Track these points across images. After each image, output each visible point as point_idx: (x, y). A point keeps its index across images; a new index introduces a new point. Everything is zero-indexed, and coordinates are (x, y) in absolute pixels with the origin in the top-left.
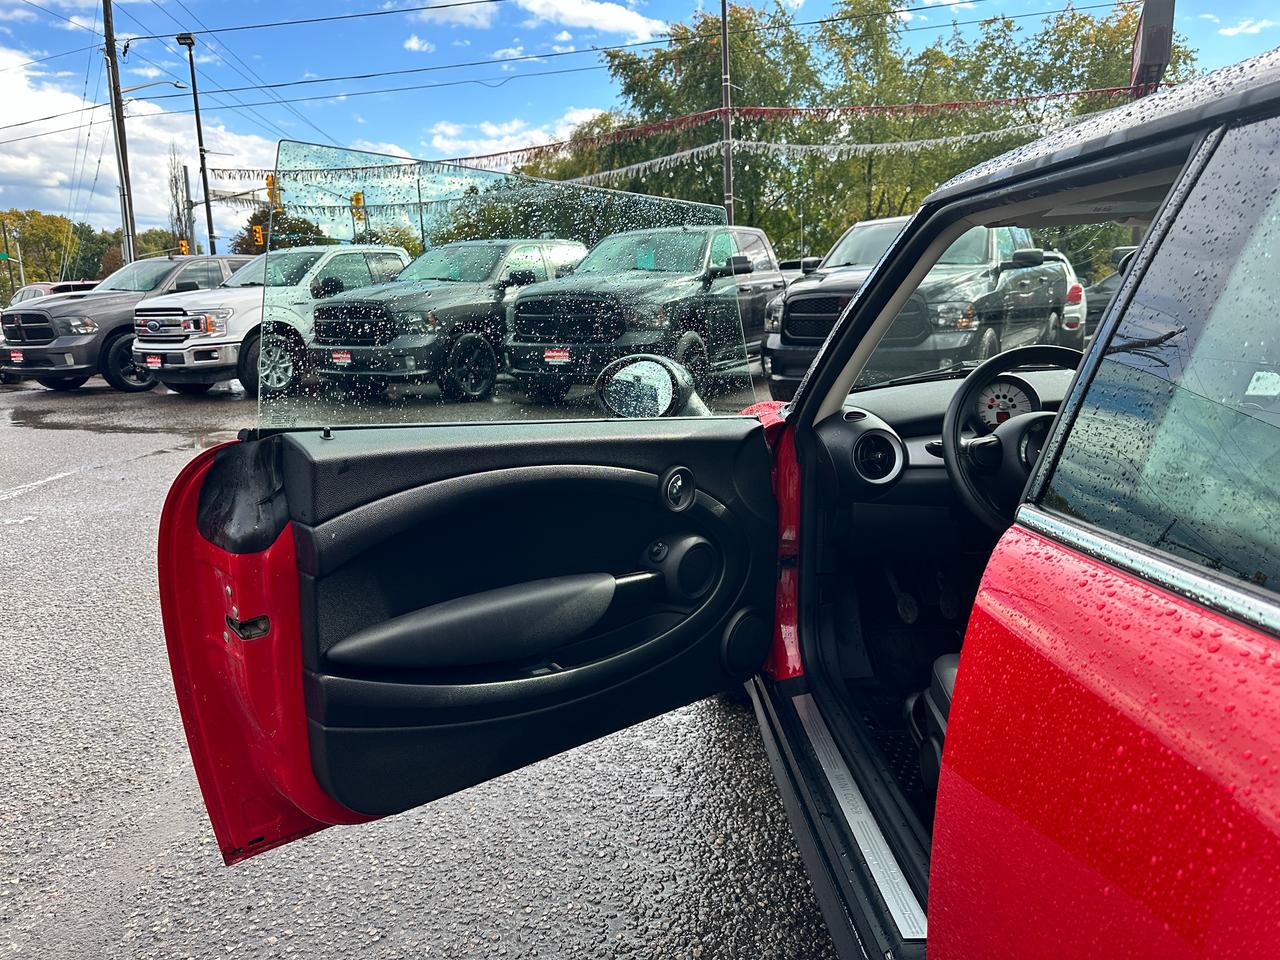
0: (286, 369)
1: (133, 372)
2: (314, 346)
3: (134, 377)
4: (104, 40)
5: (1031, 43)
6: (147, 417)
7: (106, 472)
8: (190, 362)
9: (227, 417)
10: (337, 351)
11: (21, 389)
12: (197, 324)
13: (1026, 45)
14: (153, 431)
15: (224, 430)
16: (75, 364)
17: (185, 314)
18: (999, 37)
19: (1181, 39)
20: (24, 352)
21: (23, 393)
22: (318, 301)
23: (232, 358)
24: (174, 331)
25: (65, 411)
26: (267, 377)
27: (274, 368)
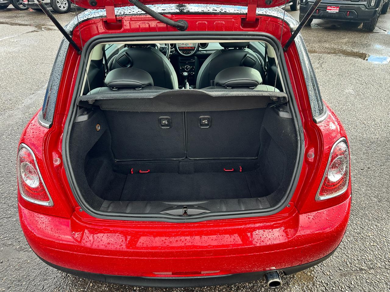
0: (66, 4)
3: (22, 5)
6: (25, 20)
7: (13, 39)
8: (36, 2)
14: (27, 25)
15: (46, 25)
16: (3, 1)
26: (60, 7)
27: (62, 3)
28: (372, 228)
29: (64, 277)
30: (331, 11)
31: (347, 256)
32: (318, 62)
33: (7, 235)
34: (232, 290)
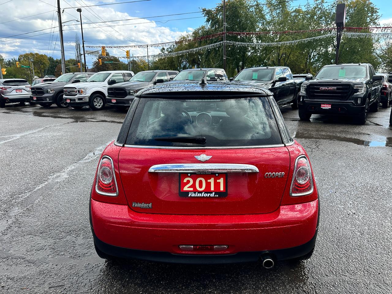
0: (101, 103)
1: (63, 103)
2: (107, 97)
3: (64, 104)
4: (57, 9)
5: (329, 7)
6: (66, 115)
7: (56, 127)
8: (77, 101)
9: (85, 115)
10: (113, 99)
11: (35, 107)
12: (79, 91)
13: (328, 7)
14: (67, 118)
15: (84, 118)
16: (49, 101)
17: (76, 89)
18: (320, 5)
19: (374, 5)
20: (37, 97)
21: (36, 108)
22: (109, 86)
23: (87, 100)
24: (74, 93)
25: (46, 112)
26: (96, 105)
27: (98, 103)
28: (355, 251)
29: (106, 275)
30: (325, 107)
31: (332, 267)
32: (315, 144)
33: (60, 249)
34: (238, 285)
